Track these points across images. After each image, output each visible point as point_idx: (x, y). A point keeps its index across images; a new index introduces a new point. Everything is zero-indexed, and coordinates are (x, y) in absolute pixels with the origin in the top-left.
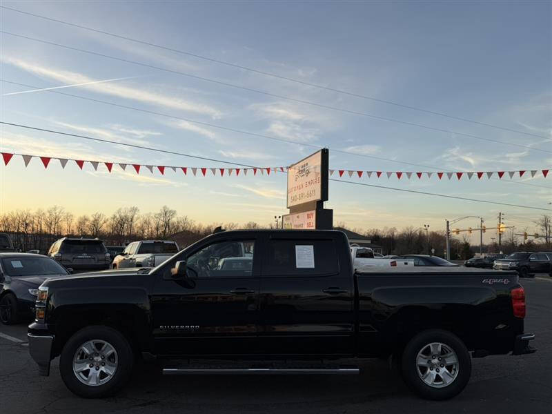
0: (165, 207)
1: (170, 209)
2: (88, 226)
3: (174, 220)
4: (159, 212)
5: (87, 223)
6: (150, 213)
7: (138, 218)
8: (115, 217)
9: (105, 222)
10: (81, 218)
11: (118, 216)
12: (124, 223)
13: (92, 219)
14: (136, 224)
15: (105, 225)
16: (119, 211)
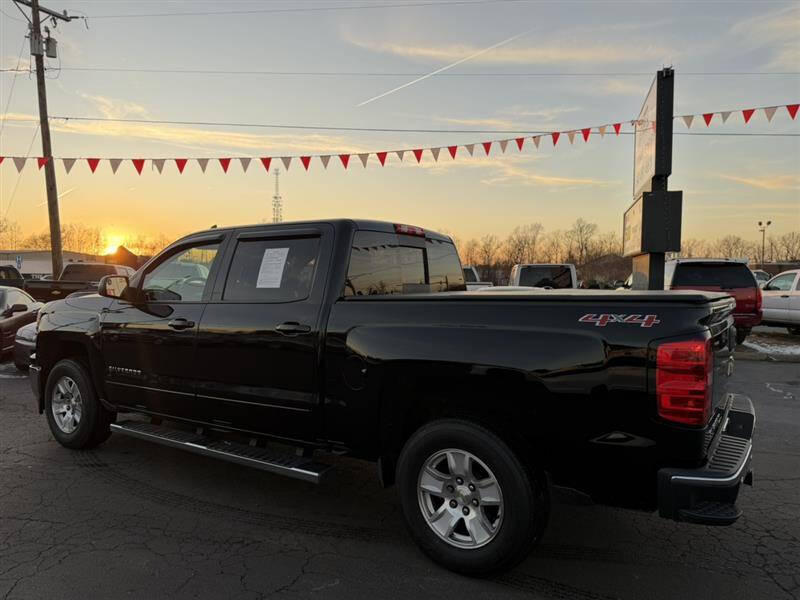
0: (580, 221)
1: (589, 222)
2: (478, 253)
3: (595, 239)
4: (571, 228)
5: (477, 249)
6: (559, 231)
7: (542, 240)
8: (511, 239)
9: (498, 247)
10: (469, 243)
11: (515, 237)
12: (523, 247)
13: (482, 244)
14: (541, 248)
15: (499, 251)
16: (516, 231)
